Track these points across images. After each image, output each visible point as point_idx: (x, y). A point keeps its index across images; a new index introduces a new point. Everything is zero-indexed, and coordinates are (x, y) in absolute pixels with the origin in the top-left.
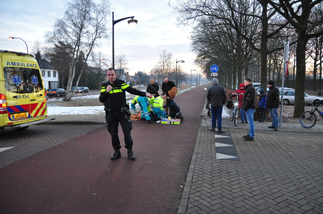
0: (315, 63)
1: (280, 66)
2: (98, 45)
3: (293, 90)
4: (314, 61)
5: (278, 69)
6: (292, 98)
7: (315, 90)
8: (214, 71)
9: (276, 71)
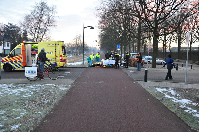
0: (164, 43)
1: (146, 44)
2: (49, 30)
3: (151, 57)
4: (163, 42)
5: (144, 45)
6: (151, 61)
7: (164, 58)
8: (118, 48)
9: (143, 46)
